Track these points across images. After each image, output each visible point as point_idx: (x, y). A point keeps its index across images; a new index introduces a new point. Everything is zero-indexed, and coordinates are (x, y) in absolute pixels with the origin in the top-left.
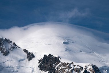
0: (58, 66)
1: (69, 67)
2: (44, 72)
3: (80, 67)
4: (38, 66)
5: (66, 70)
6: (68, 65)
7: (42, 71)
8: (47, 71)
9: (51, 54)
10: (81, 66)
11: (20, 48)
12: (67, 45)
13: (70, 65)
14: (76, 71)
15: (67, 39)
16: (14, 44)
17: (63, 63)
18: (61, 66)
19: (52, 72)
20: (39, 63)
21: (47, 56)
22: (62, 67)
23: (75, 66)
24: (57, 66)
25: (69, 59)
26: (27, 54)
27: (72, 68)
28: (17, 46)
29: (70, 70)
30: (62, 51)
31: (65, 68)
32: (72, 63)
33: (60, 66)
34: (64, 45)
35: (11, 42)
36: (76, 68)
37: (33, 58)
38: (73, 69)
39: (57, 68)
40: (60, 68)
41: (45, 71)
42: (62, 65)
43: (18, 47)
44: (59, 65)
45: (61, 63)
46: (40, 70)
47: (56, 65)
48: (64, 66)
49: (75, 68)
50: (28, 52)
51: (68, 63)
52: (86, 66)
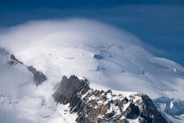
0: (85, 95)
1: (105, 98)
2: (62, 104)
3: (122, 99)
4: (53, 96)
5: (98, 103)
6: (103, 94)
7: (59, 104)
8: (67, 103)
9: (74, 76)
10: (125, 97)
11: (22, 63)
12: (100, 60)
13: (106, 94)
14: (116, 105)
15: (100, 51)
16: (13, 57)
17: (94, 90)
18: (91, 95)
19: (76, 105)
20: (54, 90)
21: (68, 78)
22: (93, 97)
23: (115, 96)
24: (83, 96)
25: (103, 84)
26: (34, 74)
27: (110, 100)
28: (17, 60)
29: (106, 102)
30: (91, 71)
31: (98, 98)
32: (109, 91)
33: (89, 95)
34: (95, 60)
35: (7, 53)
36: (117, 100)
37: (43, 81)
38: (112, 102)
39: (84, 99)
40: (90, 99)
41: (64, 104)
42: (93, 94)
43: (19, 62)
44: (87, 93)
45: (91, 91)
46: (56, 102)
47: (83, 93)
48: (96, 95)
49: (114, 99)
50: (35, 70)
51: (102, 92)
52: (131, 97)
